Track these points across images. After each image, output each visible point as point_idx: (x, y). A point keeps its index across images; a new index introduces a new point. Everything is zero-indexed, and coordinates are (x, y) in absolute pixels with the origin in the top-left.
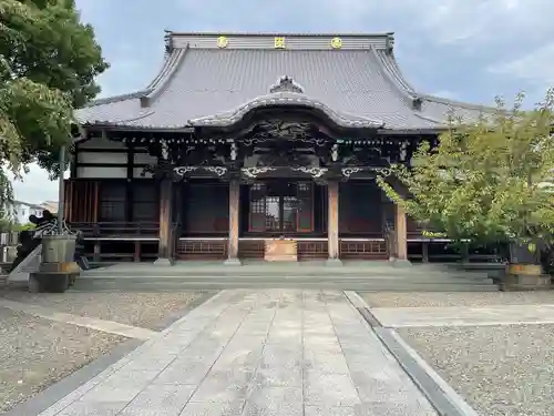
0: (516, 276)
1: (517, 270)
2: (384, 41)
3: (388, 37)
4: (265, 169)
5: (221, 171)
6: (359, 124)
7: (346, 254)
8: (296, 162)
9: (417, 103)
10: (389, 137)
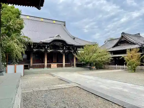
0: (92, 68)
1: (92, 67)
2: (64, 23)
3: (64, 22)
4: (52, 50)
5: (43, 50)
6: (71, 44)
7: (66, 66)
8: (57, 49)
9: (74, 39)
10: (75, 46)
